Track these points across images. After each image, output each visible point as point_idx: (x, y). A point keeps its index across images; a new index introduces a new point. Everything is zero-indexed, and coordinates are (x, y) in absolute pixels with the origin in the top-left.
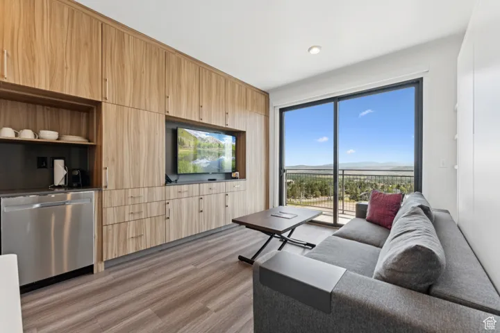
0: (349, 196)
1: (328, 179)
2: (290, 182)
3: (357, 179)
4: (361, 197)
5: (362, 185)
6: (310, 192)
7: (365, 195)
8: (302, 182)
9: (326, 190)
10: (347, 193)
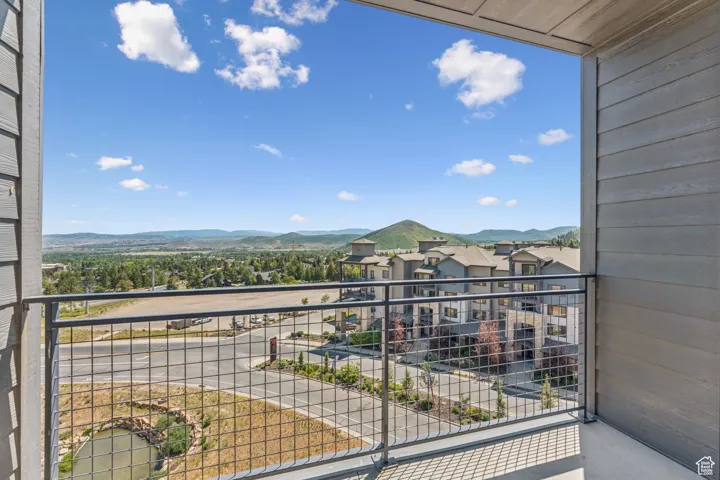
0: (186, 282)
1: (147, 257)
2: (56, 269)
3: (197, 254)
4: (204, 282)
5: (204, 264)
6: (109, 283)
7: (211, 278)
8: (89, 265)
9: (143, 277)
10: (182, 278)
